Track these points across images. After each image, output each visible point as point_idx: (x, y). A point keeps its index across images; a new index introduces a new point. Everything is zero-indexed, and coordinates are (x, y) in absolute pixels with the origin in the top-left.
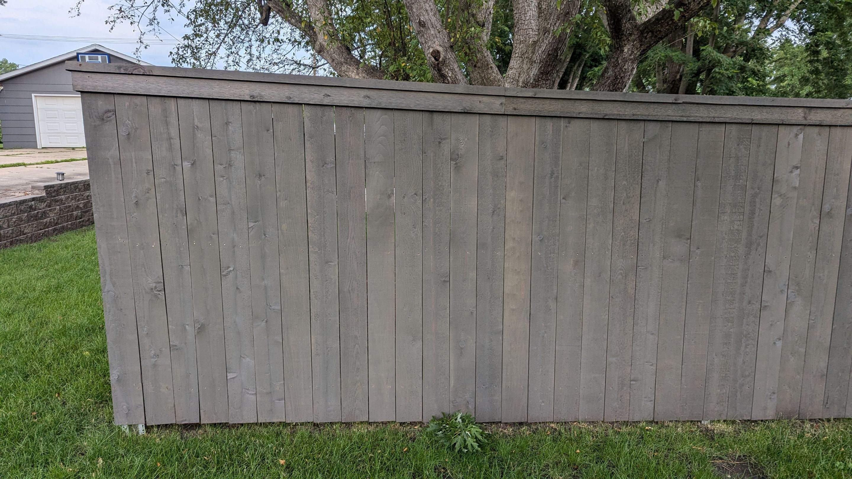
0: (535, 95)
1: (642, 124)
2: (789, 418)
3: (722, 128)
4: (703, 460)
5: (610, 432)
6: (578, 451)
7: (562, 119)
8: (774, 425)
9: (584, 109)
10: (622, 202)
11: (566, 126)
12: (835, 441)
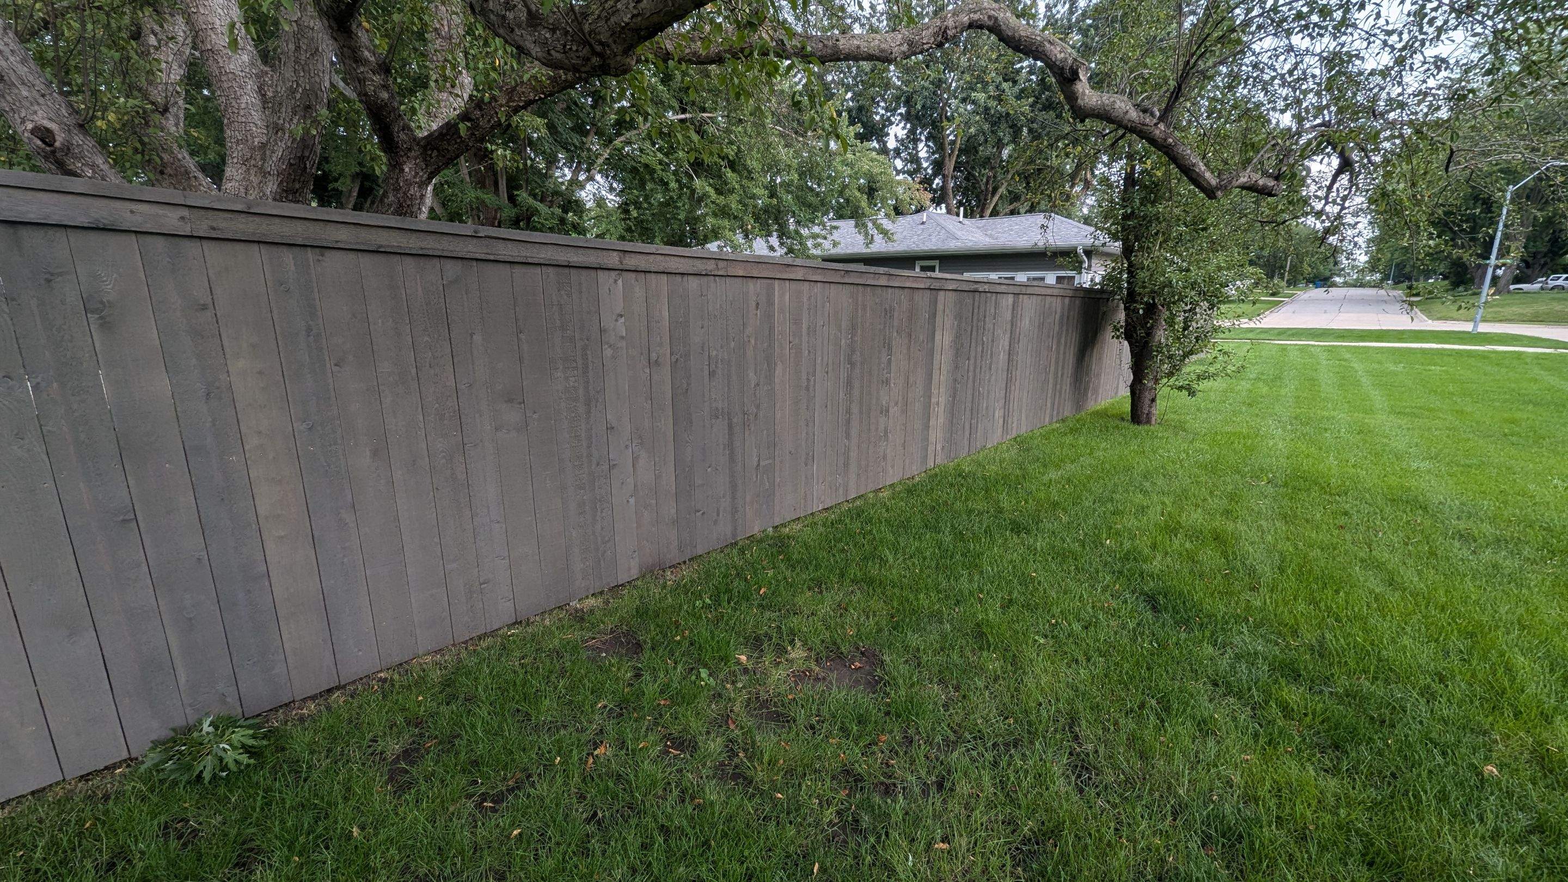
0: (249, 208)
1: (436, 261)
2: (652, 571)
3: (538, 270)
4: (575, 649)
5: (464, 654)
6: (420, 698)
7: (309, 249)
8: (639, 583)
9: (343, 236)
10: (428, 365)
11: (319, 261)
12: (693, 581)
